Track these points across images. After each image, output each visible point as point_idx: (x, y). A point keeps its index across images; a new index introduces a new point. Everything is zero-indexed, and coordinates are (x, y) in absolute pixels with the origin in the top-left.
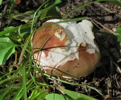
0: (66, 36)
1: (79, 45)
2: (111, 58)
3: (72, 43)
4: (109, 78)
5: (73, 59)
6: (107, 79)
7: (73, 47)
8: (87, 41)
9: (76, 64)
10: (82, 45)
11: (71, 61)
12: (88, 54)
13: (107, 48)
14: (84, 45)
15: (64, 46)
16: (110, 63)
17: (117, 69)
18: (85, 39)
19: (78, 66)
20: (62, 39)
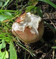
0: (24, 19)
7: (24, 26)
8: (34, 27)
9: (20, 34)
10: (29, 27)
11: (19, 31)
12: (30, 32)
18: (33, 25)
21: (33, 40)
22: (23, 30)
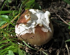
0: (30, 18)
1: (37, 25)
2: (64, 39)
3: (33, 22)
4: (59, 50)
5: (30, 33)
6: (58, 50)
7: (33, 25)
9: (31, 36)
10: (39, 25)
11: (29, 34)
12: (42, 32)
13: (63, 32)
14: (41, 25)
15: (26, 23)
16: (62, 41)
17: (65, 46)
18: (43, 22)
19: (33, 37)
20: (27, 19)
21: (47, 39)
22: (33, 31)
